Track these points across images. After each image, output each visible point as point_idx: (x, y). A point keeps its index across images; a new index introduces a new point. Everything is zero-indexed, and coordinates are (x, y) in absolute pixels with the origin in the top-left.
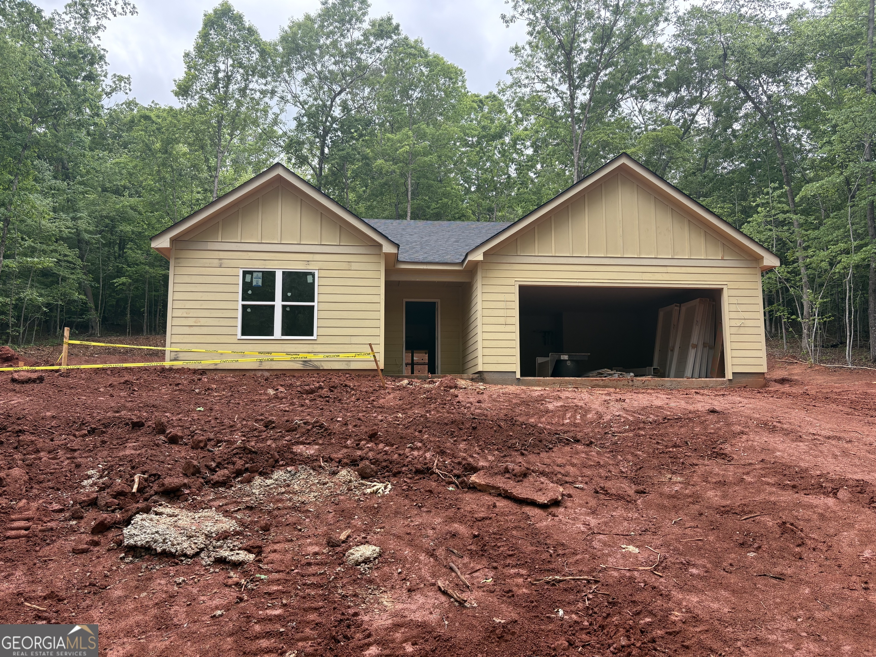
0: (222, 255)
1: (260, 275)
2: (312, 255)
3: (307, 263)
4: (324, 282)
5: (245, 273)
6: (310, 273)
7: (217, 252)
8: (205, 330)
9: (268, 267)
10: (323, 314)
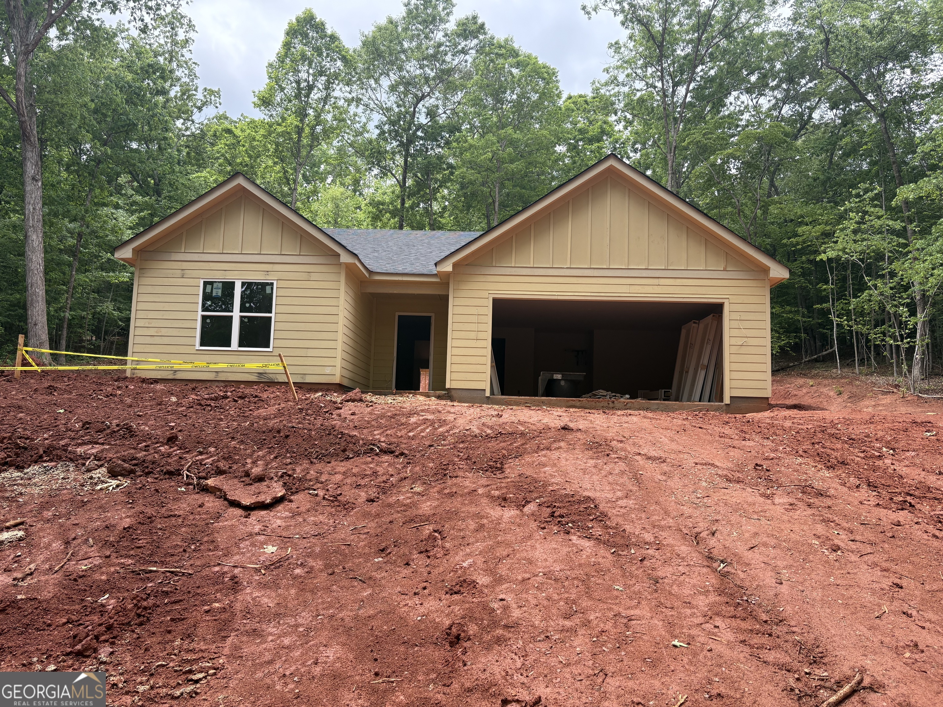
0: (185, 265)
1: (220, 285)
2: (271, 265)
3: (266, 273)
4: (282, 292)
5: (206, 283)
6: (267, 284)
7: (180, 263)
8: (166, 340)
9: (228, 277)
10: (280, 326)
